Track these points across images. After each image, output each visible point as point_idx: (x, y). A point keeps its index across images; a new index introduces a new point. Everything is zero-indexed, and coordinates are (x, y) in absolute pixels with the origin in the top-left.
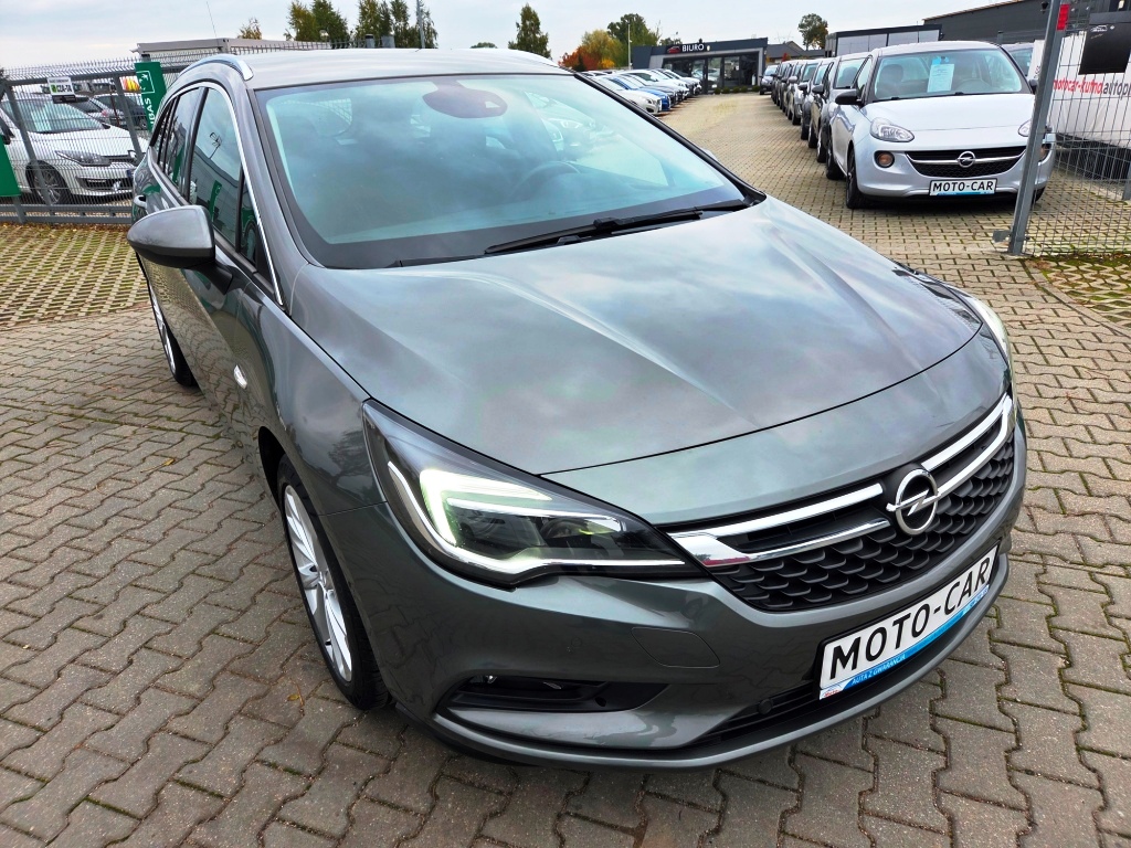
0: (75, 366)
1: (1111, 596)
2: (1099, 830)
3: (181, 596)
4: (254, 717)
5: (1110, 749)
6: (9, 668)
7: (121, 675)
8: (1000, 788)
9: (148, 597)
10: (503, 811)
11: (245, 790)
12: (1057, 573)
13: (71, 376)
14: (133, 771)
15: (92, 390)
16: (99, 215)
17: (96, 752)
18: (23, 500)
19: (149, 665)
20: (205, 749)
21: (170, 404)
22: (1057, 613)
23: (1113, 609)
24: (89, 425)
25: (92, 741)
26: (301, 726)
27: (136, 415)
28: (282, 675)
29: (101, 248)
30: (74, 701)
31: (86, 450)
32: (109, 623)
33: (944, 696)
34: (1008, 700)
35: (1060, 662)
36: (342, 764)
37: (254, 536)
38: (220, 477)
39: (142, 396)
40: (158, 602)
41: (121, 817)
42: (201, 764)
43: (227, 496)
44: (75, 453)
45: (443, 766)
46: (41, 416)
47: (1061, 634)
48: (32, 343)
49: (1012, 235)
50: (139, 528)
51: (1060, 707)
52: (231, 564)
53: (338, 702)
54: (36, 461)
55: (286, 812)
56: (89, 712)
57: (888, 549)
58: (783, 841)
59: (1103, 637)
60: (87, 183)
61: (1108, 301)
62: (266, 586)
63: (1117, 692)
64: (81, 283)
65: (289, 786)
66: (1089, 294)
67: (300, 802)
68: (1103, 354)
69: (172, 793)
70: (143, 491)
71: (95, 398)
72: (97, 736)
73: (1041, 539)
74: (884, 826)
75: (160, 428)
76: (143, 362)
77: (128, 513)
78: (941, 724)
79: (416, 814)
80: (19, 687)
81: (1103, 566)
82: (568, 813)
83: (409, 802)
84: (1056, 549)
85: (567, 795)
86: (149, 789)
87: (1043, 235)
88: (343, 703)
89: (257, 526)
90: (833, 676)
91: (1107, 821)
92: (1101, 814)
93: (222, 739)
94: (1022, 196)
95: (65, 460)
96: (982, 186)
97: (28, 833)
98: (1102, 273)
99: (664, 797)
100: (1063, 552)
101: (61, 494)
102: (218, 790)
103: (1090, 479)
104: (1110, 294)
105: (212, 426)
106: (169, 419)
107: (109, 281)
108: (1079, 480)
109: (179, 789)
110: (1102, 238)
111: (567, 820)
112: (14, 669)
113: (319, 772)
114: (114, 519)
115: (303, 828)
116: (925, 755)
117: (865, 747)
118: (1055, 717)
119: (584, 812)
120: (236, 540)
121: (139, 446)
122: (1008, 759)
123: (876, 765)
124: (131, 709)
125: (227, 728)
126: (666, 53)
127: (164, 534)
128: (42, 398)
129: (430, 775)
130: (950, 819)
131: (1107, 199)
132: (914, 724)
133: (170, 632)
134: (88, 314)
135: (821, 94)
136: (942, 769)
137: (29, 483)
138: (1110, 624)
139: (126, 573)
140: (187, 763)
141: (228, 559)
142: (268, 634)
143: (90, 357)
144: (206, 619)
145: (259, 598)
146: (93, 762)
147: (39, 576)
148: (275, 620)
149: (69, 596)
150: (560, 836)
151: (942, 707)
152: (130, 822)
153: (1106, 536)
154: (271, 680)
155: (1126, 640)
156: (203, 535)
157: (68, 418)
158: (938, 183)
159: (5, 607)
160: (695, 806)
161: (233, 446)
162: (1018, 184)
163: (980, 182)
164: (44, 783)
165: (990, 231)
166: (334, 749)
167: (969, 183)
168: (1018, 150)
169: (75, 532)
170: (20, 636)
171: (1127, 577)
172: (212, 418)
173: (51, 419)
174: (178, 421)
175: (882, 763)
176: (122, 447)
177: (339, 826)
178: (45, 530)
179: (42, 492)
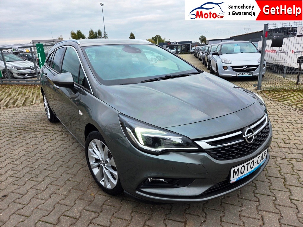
0: (21, 118)
1: (293, 165)
2: (298, 217)
3: (58, 172)
4: (82, 200)
5: (298, 199)
6: (14, 190)
7: (45, 191)
8: (272, 209)
9: (49, 172)
10: (150, 219)
11: (82, 217)
12: (280, 161)
13: (20, 121)
14: (52, 213)
15: (27, 124)
16: (24, 82)
17: (41, 209)
18: (12, 150)
19: (52, 188)
20: (70, 207)
21: (48, 127)
22: (281, 170)
23: (294, 168)
24: (27, 132)
25: (40, 207)
26: (95, 201)
27: (40, 129)
28: (88, 189)
29: (24, 90)
30: (33, 198)
31: (27, 138)
32: (40, 178)
33: (256, 189)
34: (272, 189)
35: (283, 180)
36: (107, 209)
37: (76, 157)
38: (64, 144)
39: (40, 125)
40: (52, 173)
41: (50, 224)
42: (69, 211)
43: (67, 148)
44: (25, 139)
45: (133, 209)
46: (14, 130)
47: (283, 174)
48: (8, 113)
49: (258, 85)
50: (44, 156)
51: (285, 190)
52: (71, 164)
53: (104, 195)
54: (14, 141)
55: (94, 221)
56: (37, 200)
58: (221, 223)
59: (293, 174)
60: (18, 74)
61: (283, 100)
62: (80, 169)
63: (298, 187)
64: (19, 98)
65: (93, 215)
66: (278, 99)
67: (97, 219)
68: (284, 112)
69: (62, 218)
70: (44, 147)
71: (28, 126)
72: (40, 205)
73: (275, 153)
74: (246, 219)
75: (46, 132)
76: (39, 117)
77: (41, 152)
78: (256, 195)
80: (17, 195)
81: (290, 159)
82: (167, 219)
83: (126, 217)
84: (279, 155)
85: (166, 215)
86: (56, 217)
87: (265, 85)
88: (105, 195)
89: (76, 155)
90: (233, 177)
91: (299, 215)
92: (298, 214)
93: (74, 205)
94: (260, 76)
95: (22, 140)
96: (249, 74)
98: (281, 94)
99: (190, 214)
100: (280, 156)
101: (22, 149)
102: (75, 217)
103: (284, 140)
104: (283, 99)
105: (61, 131)
106: (49, 130)
107: (27, 98)
108: (282, 140)
109: (64, 217)
110: (280, 86)
111: (166, 221)
114: (37, 154)
115: (99, 225)
116: (254, 202)
117: (239, 201)
118: (284, 193)
119: (171, 218)
120: (71, 158)
121: (41, 137)
122: (274, 202)
123: (242, 205)
124: (49, 199)
125: (75, 202)
126: (167, 44)
127: (51, 157)
128: (13, 126)
129: (130, 211)
130: (262, 216)
131: (279, 77)
132: (249, 195)
133: (56, 180)
134: (22, 106)
135: (208, 53)
136: (258, 205)
137: (12, 146)
138: (294, 172)
139: (42, 167)
140: (66, 211)
141: (69, 163)
142: (83, 180)
143: (25, 116)
144: (66, 177)
145: (79, 172)
146: (40, 212)
147: (19, 168)
148: (84, 177)
149: (28, 172)
150: (165, 224)
151: (256, 191)
152: (52, 226)
153: (290, 152)
154: (85, 191)
155: (298, 175)
156: (62, 157)
157: (21, 131)
158: (239, 73)
159: (11, 176)
160: (198, 216)
161: (67, 136)
162: (258, 74)
163: (249, 73)
164: (27, 217)
165: (252, 85)
166: (104, 206)
167: (246, 73)
168: (257, 66)
169: (27, 158)
170: (16, 182)
171: (297, 161)
172: (60, 130)
173: (17, 131)
174: (51, 131)
175: (244, 204)
176: (37, 137)
177: (108, 224)
178: (19, 157)
179: (17, 148)
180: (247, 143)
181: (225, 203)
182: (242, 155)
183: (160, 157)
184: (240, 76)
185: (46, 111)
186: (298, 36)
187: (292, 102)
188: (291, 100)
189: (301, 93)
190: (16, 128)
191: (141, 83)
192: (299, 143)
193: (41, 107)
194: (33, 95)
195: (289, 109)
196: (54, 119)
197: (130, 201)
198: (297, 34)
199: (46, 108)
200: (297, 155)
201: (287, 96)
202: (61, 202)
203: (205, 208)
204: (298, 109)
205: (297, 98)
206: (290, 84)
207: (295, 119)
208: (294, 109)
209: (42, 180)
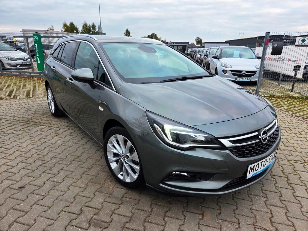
0: (21, 111)
1: (294, 166)
2: (302, 211)
3: (72, 166)
4: (101, 192)
5: (301, 196)
6: (30, 182)
7: (62, 183)
8: (279, 204)
9: (63, 166)
10: (169, 211)
11: (104, 208)
13: (21, 114)
14: (73, 204)
15: (29, 117)
16: (17, 73)
17: (61, 200)
18: (19, 143)
19: (69, 181)
20: (90, 199)
21: (52, 121)
22: (284, 170)
23: (295, 169)
24: (31, 126)
26: (114, 194)
27: (44, 123)
28: (105, 183)
29: (18, 82)
30: (51, 189)
31: (33, 131)
32: (55, 171)
33: (263, 186)
34: (277, 187)
35: (287, 179)
36: (127, 201)
37: (87, 152)
38: (73, 138)
39: (44, 119)
40: (66, 167)
41: (73, 214)
42: (91, 202)
43: (76, 143)
44: (30, 132)
45: (152, 202)
46: (17, 123)
47: (286, 174)
48: (6, 105)
49: (256, 90)
50: (55, 150)
51: (288, 188)
53: (122, 188)
54: (19, 134)
55: (116, 212)
56: (56, 192)
58: (235, 215)
59: (294, 174)
60: (10, 65)
61: (280, 106)
62: (94, 163)
63: (300, 185)
64: (15, 90)
65: (114, 207)
66: (275, 104)
67: (119, 210)
68: (281, 117)
69: (84, 208)
70: (53, 141)
71: (30, 119)
72: (60, 197)
74: (256, 212)
75: (52, 127)
76: (41, 111)
77: (50, 146)
78: (264, 191)
79: (148, 212)
80: (34, 186)
81: (291, 161)
83: (146, 209)
84: (280, 157)
85: (183, 207)
86: (78, 208)
87: (263, 91)
88: (123, 189)
89: (87, 150)
90: (249, 174)
91: (303, 210)
92: (301, 208)
93: (94, 197)
94: (258, 82)
95: (27, 134)
96: (246, 79)
97: (49, 219)
98: (277, 100)
99: (206, 207)
100: (282, 158)
101: (29, 142)
102: (97, 207)
103: (284, 143)
104: (280, 105)
105: (67, 126)
106: (54, 124)
107: (23, 91)
109: (87, 208)
111: (185, 212)
114: (47, 148)
115: (121, 215)
116: (262, 198)
117: (248, 196)
118: (288, 190)
119: (188, 210)
120: (83, 153)
121: (47, 131)
122: (280, 199)
123: (252, 200)
124: (68, 191)
125: (94, 195)
127: (62, 151)
128: (15, 118)
129: (150, 203)
130: (270, 210)
131: (275, 84)
132: (258, 191)
133: (72, 174)
134: (20, 98)
136: (266, 201)
137: (19, 139)
138: (295, 172)
139: (54, 160)
140: (87, 202)
141: (82, 157)
142: (98, 174)
143: (25, 109)
144: (81, 171)
145: (93, 166)
146: (61, 203)
148: (99, 171)
149: (41, 165)
150: (184, 215)
151: (263, 188)
152: (77, 215)
153: (290, 155)
154: (102, 184)
155: (299, 175)
156: (73, 152)
157: (24, 124)
158: (237, 78)
159: (23, 168)
160: (214, 209)
161: (74, 131)
162: (257, 79)
164: (49, 207)
165: (250, 90)
166: (124, 199)
167: (244, 78)
168: (255, 71)
169: (37, 151)
170: (30, 175)
171: (297, 163)
172: (66, 125)
173: (20, 124)
174: (56, 125)
175: (253, 199)
176: (43, 131)
177: (130, 215)
178: (28, 150)
179: (23, 141)
180: (262, 143)
181: (236, 198)
182: (258, 154)
183: (187, 153)
184: (238, 80)
185: (50, 104)
186: (297, 46)
187: (288, 108)
188: (288, 107)
189: (296, 100)
190: (19, 121)
191: (160, 82)
192: (298, 146)
193: (40, 101)
194: (29, 87)
195: (286, 115)
196: (59, 114)
197: (148, 194)
198: (296, 44)
199: (49, 101)
200: (296, 157)
201: (283, 102)
202: (80, 194)
203: (219, 202)
204: (294, 115)
205: (293, 104)
206: (286, 92)
207: (293, 125)
208: (291, 115)
209: (57, 173)
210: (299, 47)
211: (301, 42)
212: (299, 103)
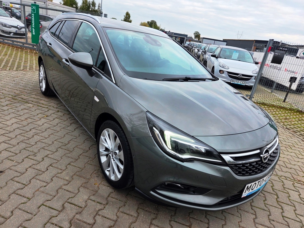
0: (10, 84)
1: (284, 183)
3: (58, 153)
4: (86, 188)
5: (289, 217)
6: (11, 167)
7: (46, 172)
8: (268, 224)
9: (48, 152)
10: (156, 218)
11: (88, 206)
13: (9, 87)
14: (55, 198)
15: (17, 92)
16: (9, 42)
17: (43, 192)
18: (3, 120)
20: (74, 195)
21: (42, 100)
22: (273, 186)
23: (285, 186)
24: (19, 102)
26: (99, 191)
27: (32, 101)
28: (91, 178)
29: (10, 51)
30: (33, 178)
31: (20, 109)
32: (39, 157)
33: (253, 202)
34: (267, 204)
35: (276, 197)
36: (112, 202)
37: (75, 140)
38: (61, 123)
39: (33, 96)
40: (52, 154)
41: (54, 210)
42: (74, 198)
43: (65, 128)
44: (16, 109)
45: (139, 205)
46: (4, 97)
47: (275, 190)
49: (250, 96)
50: (41, 133)
51: (277, 207)
52: (71, 146)
53: (108, 186)
54: (5, 109)
55: (100, 213)
56: (38, 181)
57: (259, 165)
59: (284, 192)
60: (3, 31)
62: (82, 154)
63: (288, 205)
64: (5, 60)
65: (99, 207)
67: (103, 211)
69: (66, 205)
70: (40, 123)
71: (18, 95)
72: (42, 188)
75: (40, 106)
76: (31, 87)
77: (37, 128)
78: (253, 208)
79: (134, 217)
80: (15, 172)
81: (281, 176)
82: (172, 220)
83: (132, 213)
85: (171, 216)
86: (61, 203)
87: (257, 97)
88: (109, 187)
89: (75, 137)
90: (245, 193)
93: (78, 193)
94: (254, 88)
95: (14, 111)
97: (28, 212)
98: (270, 109)
99: (194, 219)
101: (14, 120)
102: (80, 205)
104: (272, 114)
105: (56, 108)
106: (43, 104)
107: (14, 61)
109: (69, 204)
110: (268, 100)
111: (172, 222)
112: (12, 167)
113: (107, 204)
114: (33, 129)
115: (106, 218)
116: (251, 215)
117: (238, 211)
118: (277, 209)
119: (176, 220)
120: (70, 140)
121: (35, 110)
122: (269, 217)
124: (50, 182)
125: (79, 190)
127: (49, 136)
129: (136, 207)
131: (268, 91)
132: (247, 207)
133: (57, 163)
134: (9, 70)
136: (255, 218)
137: (4, 115)
138: (285, 189)
139: (39, 145)
140: (70, 198)
141: (69, 145)
142: (85, 167)
143: (14, 82)
144: (67, 161)
145: (80, 157)
146: (43, 195)
148: (86, 163)
149: (24, 149)
150: (171, 225)
151: (253, 204)
152: (57, 212)
153: (280, 170)
154: (88, 179)
155: (288, 193)
156: (60, 138)
157: (11, 99)
158: (233, 80)
159: (5, 150)
160: (202, 221)
161: (64, 115)
162: (253, 85)
163: (242, 82)
164: (29, 199)
166: (109, 198)
167: (240, 82)
168: (251, 76)
169: (22, 132)
170: (12, 158)
171: (286, 179)
172: (55, 106)
173: (7, 98)
174: (45, 105)
175: (242, 215)
176: (30, 110)
177: (115, 218)
178: (12, 130)
179: (8, 119)
180: (262, 162)
181: (225, 212)
182: (256, 173)
183: (185, 164)
184: (234, 83)
185: (40, 82)
186: (297, 57)
187: (280, 119)
188: (279, 117)
189: (287, 112)
190: (6, 95)
192: (288, 161)
193: (31, 76)
194: (21, 59)
196: (49, 93)
197: (135, 196)
198: (297, 56)
199: (41, 78)
200: (286, 173)
201: (275, 112)
202: (64, 187)
203: (207, 214)
204: (285, 127)
205: (284, 116)
206: (278, 101)
207: (283, 137)
208: (282, 127)
209: (41, 160)
210: (299, 59)
211: (302, 55)
212: (291, 115)
